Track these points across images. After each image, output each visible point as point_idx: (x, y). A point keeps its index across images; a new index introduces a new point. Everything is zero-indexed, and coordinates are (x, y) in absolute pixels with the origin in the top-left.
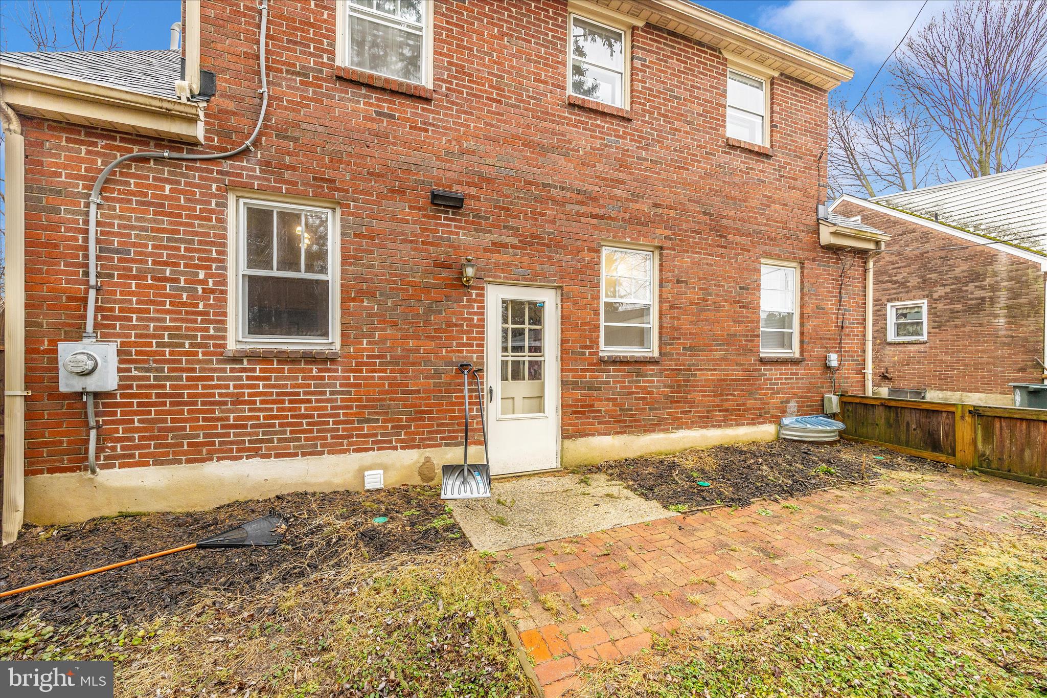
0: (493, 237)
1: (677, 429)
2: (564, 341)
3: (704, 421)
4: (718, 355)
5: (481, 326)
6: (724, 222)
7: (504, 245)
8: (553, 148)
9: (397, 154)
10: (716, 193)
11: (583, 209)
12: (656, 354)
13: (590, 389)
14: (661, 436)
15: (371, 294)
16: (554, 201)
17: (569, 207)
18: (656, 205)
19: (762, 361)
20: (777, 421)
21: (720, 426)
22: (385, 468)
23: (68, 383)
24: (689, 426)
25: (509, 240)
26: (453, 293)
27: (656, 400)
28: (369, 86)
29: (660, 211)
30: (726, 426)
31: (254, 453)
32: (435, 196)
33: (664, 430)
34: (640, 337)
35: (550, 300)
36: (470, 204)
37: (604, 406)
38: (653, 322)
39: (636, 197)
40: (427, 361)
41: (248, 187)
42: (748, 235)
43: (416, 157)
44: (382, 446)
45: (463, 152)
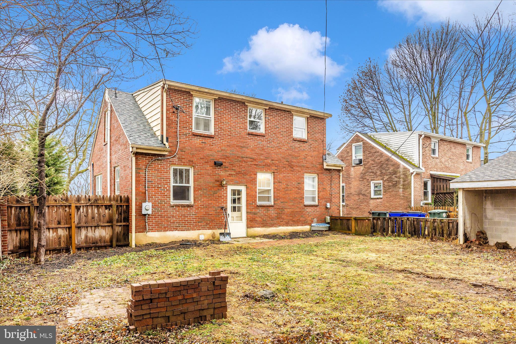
0: (229, 173)
1: (279, 226)
2: (247, 201)
3: (287, 224)
4: (291, 204)
5: (226, 197)
6: (292, 163)
7: (232, 175)
8: (244, 147)
9: (207, 152)
10: (290, 155)
11: (252, 163)
12: (273, 204)
13: (254, 214)
14: (275, 228)
15: (200, 189)
16: (245, 161)
17: (248, 163)
18: (272, 160)
19: (305, 206)
20: (310, 225)
21: (292, 226)
22: (204, 234)
23: (144, 212)
24: (283, 225)
25: (233, 173)
26: (220, 188)
27: (273, 218)
28: (200, 136)
29: (273, 162)
30: (294, 226)
31: (176, 230)
32: (215, 163)
33: (275, 227)
34: (268, 199)
35: (243, 189)
36: (224, 164)
37: (258, 219)
38: (272, 194)
39: (267, 158)
40: (214, 207)
41: (175, 164)
42: (300, 167)
43: (211, 153)
44: (204, 228)
45: (222, 150)
